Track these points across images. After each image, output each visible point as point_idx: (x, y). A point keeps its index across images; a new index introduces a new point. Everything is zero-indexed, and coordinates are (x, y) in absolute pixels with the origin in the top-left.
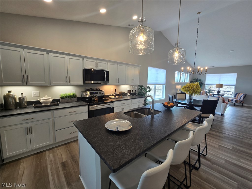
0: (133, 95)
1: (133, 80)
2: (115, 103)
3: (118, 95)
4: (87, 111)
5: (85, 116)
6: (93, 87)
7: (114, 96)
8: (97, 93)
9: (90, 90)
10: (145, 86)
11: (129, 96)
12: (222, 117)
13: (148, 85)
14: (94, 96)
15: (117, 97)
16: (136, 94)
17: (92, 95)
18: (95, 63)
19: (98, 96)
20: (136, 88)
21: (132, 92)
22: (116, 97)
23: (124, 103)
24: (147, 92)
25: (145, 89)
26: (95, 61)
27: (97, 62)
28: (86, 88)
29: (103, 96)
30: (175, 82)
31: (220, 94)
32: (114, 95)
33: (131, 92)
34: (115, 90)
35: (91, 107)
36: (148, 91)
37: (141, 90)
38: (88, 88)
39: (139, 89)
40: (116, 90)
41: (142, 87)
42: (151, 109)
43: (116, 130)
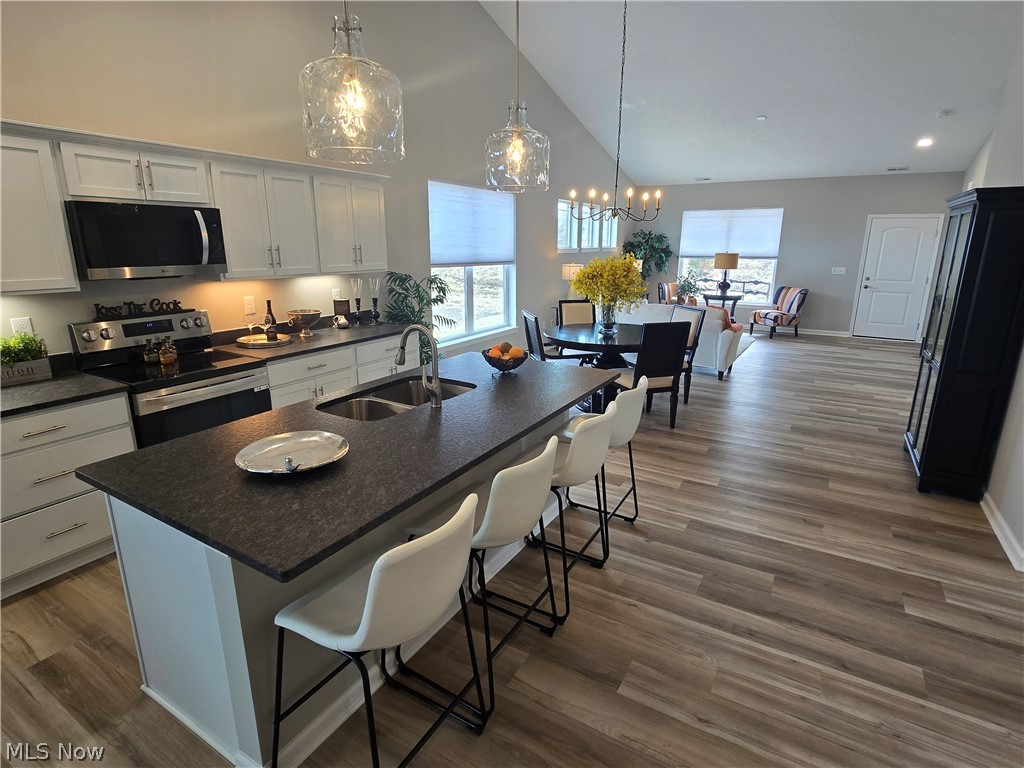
0: (361, 321)
1: (357, 249)
2: (271, 368)
3: (283, 328)
4: (128, 421)
5: (124, 443)
6: (139, 298)
7: (264, 336)
8: (169, 327)
9: (124, 312)
10: (417, 278)
11: (342, 327)
12: (723, 384)
13: (434, 271)
14: (149, 341)
15: (279, 336)
16: (377, 316)
17: (142, 339)
18: (131, 168)
19: (172, 338)
20: (377, 287)
21: (358, 309)
22: (276, 339)
23: (321, 366)
24: (429, 304)
25: (417, 291)
26: (133, 157)
27: (144, 164)
28: (97, 305)
29: (207, 341)
30: (559, 252)
31: (729, 293)
32: (265, 328)
33: (353, 309)
34: (269, 306)
35: (143, 398)
36: (436, 301)
37: (400, 294)
38: (109, 301)
39: (391, 290)
40: (269, 302)
41: (403, 280)
42: (429, 379)
43: (282, 469)
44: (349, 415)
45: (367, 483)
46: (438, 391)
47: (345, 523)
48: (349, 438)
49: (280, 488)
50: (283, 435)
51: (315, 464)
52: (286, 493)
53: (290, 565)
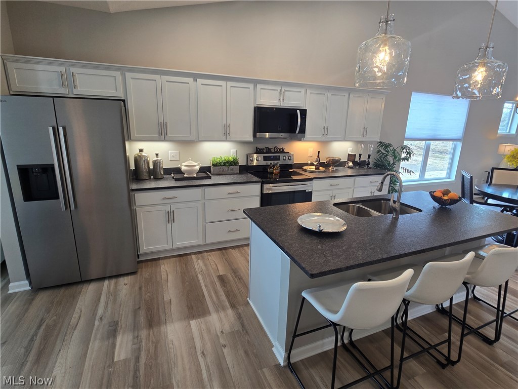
0: (359, 165)
1: (365, 129)
2: (315, 182)
3: (323, 165)
4: (259, 194)
5: (256, 203)
6: (271, 146)
7: (314, 167)
8: (278, 158)
9: (265, 151)
10: (395, 146)
11: (349, 167)
13: (406, 143)
14: (274, 163)
15: (320, 168)
16: (369, 164)
17: (269, 163)
18: (277, 93)
19: (279, 164)
20: (372, 149)
21: (360, 159)
22: (319, 169)
23: (336, 185)
24: (399, 160)
25: (394, 153)
26: (279, 88)
27: (283, 91)
28: (257, 147)
29: (291, 166)
30: (498, 135)
32: (315, 164)
33: (357, 159)
34: (319, 154)
35: (266, 186)
36: (404, 159)
37: (383, 154)
38: (261, 146)
39: (379, 151)
40: (319, 152)
41: (387, 146)
42: (395, 202)
43: (316, 229)
44: (347, 211)
45: (353, 246)
46: (398, 209)
47: (341, 262)
48: (347, 222)
49: (314, 237)
50: (318, 214)
51: (330, 231)
52: (316, 241)
53: (314, 272)
